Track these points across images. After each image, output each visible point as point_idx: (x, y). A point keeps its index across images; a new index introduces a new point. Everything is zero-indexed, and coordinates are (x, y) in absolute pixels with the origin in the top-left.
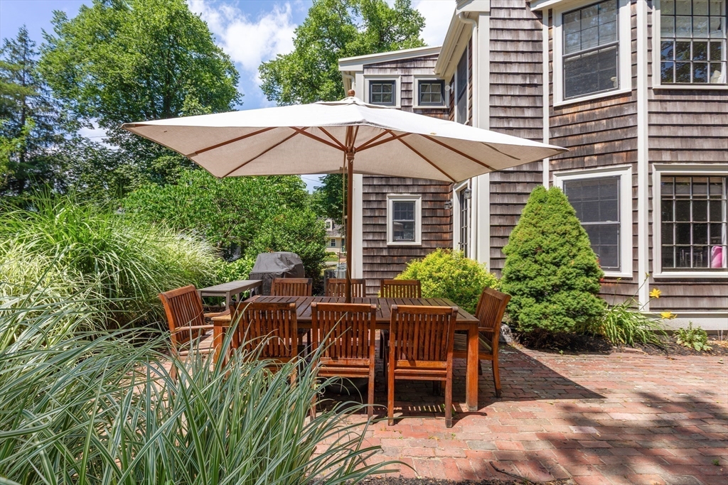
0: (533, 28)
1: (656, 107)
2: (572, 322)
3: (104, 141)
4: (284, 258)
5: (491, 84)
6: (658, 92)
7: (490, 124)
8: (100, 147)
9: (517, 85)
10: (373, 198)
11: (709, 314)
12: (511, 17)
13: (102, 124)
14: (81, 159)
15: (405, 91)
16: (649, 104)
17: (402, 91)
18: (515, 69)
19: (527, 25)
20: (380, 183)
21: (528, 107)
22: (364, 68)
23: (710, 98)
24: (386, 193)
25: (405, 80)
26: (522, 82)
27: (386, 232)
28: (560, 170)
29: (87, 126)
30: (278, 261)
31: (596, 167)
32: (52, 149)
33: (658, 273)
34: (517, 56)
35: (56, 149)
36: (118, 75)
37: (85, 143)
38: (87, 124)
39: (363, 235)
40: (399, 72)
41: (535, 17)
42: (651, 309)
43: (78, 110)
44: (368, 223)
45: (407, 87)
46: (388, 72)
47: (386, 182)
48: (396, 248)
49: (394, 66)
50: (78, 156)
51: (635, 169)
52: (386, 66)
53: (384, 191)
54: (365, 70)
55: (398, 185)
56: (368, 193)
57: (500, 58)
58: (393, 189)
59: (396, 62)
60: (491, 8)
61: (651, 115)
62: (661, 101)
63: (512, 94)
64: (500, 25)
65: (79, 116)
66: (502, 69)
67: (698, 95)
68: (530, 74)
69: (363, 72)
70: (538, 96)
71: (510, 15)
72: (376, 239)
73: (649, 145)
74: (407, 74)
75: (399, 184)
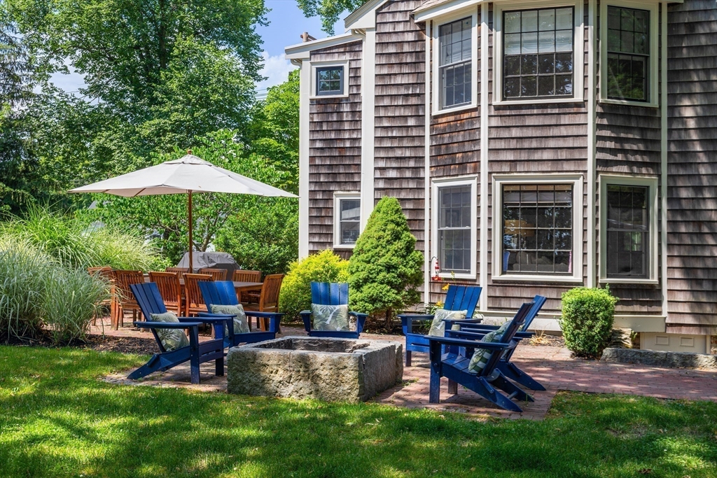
0: (417, 39)
1: (495, 122)
2: (370, 306)
3: (82, 91)
4: (206, 257)
5: (376, 96)
6: (498, 108)
7: (375, 134)
8: (76, 101)
9: (400, 95)
10: (319, 196)
11: (545, 315)
12: (396, 30)
13: (80, 65)
14: (53, 120)
15: (354, 77)
16: (489, 119)
17: (350, 77)
18: (399, 80)
19: (410, 37)
20: (326, 180)
21: (411, 116)
22: (311, 54)
23: (549, 111)
24: (333, 191)
25: (354, 65)
26: (406, 93)
27: (332, 234)
28: (437, 177)
29: (61, 70)
30: (200, 259)
31: (457, 175)
32: (19, 108)
33: (497, 276)
34: (401, 68)
35: (23, 108)
36: (95, 11)
37: (58, 97)
38: (60, 67)
39: (309, 236)
40: (347, 57)
41: (418, 28)
42: (489, 308)
43: (49, 48)
44: (314, 223)
45: (356, 72)
46: (336, 58)
47: (333, 178)
48: (343, 251)
49: (342, 50)
50: (49, 116)
51: (479, 179)
52: (334, 51)
53: (331, 189)
54: (312, 56)
55: (346, 182)
56: (315, 191)
57: (385, 71)
58: (340, 186)
59: (345, 46)
60: (377, 24)
61: (492, 129)
62: (501, 116)
63: (396, 104)
64: (386, 39)
65: (51, 57)
66: (387, 81)
67: (537, 109)
68: (413, 84)
69: (310, 59)
70: (420, 105)
71: (394, 29)
72: (322, 241)
73: (489, 157)
74: (356, 58)
75: (347, 180)
